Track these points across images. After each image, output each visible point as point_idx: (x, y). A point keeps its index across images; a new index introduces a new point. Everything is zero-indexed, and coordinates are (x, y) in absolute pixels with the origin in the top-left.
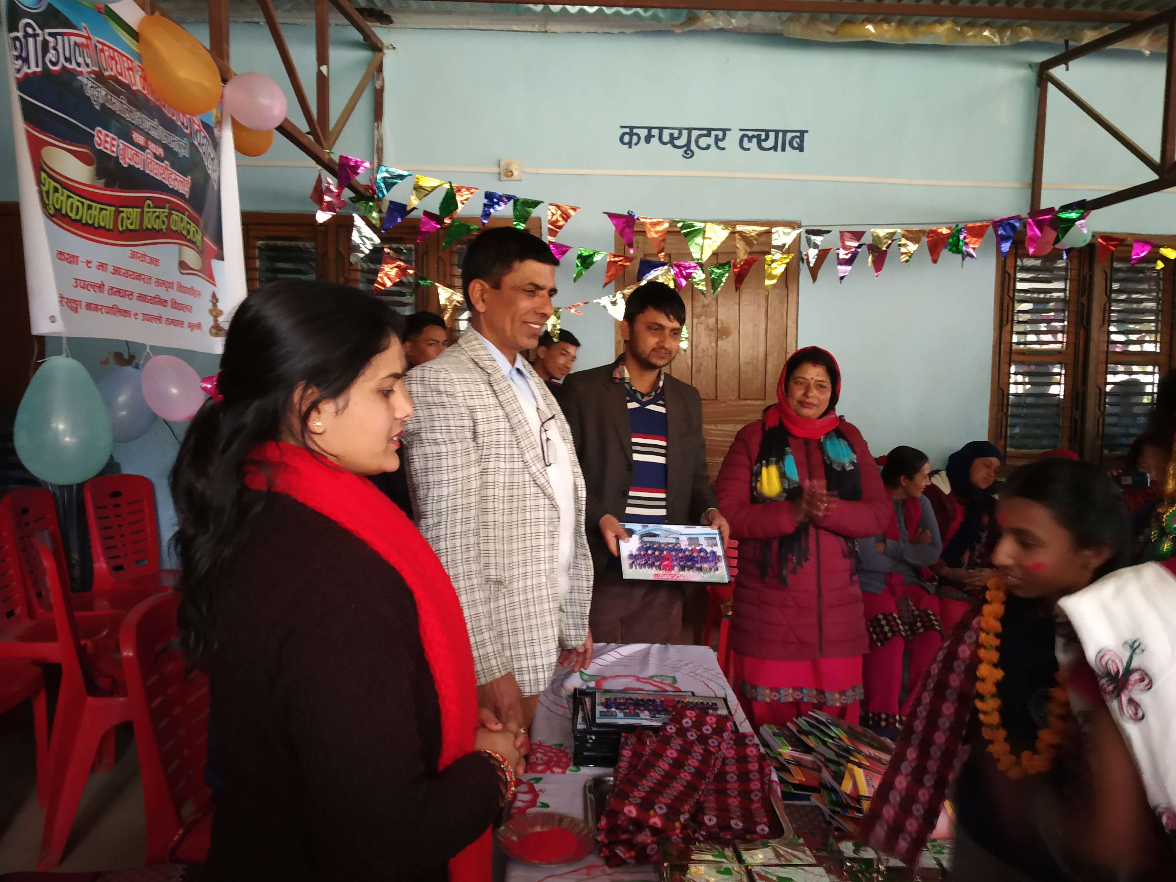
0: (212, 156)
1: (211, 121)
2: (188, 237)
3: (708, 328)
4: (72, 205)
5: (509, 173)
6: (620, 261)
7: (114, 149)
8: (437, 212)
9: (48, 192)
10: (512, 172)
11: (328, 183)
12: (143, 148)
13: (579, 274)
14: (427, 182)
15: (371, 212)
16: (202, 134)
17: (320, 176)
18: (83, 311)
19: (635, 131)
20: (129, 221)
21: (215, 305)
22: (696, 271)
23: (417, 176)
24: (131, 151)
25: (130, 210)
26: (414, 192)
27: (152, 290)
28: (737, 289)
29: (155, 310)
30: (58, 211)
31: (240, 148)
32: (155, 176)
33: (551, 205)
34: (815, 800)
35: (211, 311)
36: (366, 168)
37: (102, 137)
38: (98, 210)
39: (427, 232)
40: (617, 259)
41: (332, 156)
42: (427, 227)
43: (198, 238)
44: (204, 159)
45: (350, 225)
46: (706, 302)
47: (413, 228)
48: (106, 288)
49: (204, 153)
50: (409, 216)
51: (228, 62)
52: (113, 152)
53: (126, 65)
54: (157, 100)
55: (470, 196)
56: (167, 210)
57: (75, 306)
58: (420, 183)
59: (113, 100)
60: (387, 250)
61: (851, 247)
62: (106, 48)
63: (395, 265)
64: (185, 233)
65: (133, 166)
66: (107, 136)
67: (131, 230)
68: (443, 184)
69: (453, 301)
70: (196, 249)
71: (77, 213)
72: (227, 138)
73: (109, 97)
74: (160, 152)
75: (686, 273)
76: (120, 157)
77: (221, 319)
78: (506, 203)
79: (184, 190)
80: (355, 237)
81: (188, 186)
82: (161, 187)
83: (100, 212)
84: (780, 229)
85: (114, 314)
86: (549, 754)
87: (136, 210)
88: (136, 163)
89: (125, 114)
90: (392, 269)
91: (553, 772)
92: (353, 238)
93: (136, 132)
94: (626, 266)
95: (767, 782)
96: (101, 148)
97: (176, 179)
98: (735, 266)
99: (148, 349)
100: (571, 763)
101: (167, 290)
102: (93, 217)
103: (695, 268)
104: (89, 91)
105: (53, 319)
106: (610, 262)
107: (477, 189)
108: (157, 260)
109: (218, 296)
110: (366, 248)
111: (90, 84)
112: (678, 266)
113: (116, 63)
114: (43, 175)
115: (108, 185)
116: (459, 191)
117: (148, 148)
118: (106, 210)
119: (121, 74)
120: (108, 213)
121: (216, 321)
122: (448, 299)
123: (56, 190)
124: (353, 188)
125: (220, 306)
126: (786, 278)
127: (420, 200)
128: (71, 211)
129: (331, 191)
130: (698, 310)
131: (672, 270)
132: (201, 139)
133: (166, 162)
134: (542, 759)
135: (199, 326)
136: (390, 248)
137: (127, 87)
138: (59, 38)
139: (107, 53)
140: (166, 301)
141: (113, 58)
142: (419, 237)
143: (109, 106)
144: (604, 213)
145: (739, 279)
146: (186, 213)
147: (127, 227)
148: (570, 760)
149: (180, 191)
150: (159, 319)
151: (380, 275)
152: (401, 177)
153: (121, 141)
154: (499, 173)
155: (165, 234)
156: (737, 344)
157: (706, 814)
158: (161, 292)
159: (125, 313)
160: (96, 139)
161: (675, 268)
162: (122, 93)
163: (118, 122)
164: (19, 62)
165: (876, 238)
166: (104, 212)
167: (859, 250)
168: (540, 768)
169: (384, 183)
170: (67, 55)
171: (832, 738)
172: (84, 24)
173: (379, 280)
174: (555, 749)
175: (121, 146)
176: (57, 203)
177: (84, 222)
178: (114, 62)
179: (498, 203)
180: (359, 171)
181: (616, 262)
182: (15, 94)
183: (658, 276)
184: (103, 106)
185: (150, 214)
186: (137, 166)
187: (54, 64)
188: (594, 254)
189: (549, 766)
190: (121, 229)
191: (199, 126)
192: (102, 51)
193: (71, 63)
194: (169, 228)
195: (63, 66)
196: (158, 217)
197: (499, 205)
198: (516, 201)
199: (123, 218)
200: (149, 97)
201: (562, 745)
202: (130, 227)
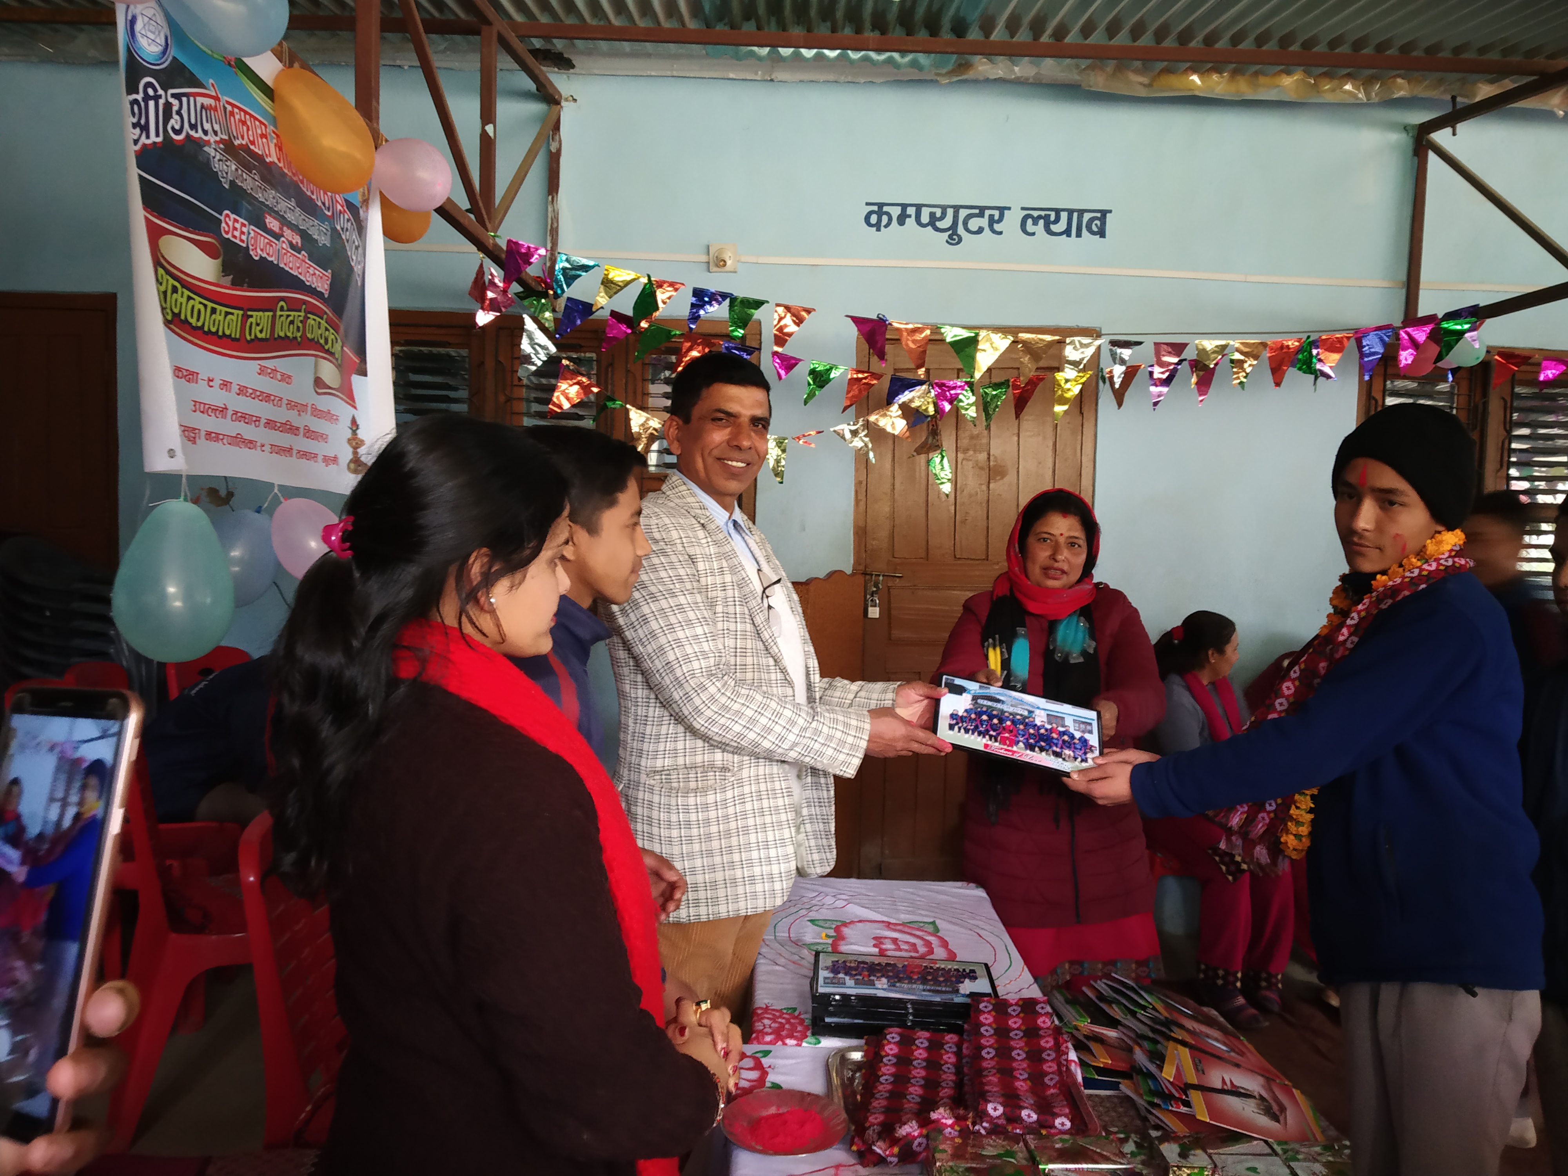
0: (357, 243)
1: (356, 199)
2: (326, 347)
3: (977, 466)
4: (193, 307)
5: (721, 263)
6: (865, 378)
7: (244, 237)
8: (630, 312)
9: (165, 293)
10: (725, 261)
11: (492, 274)
12: (277, 236)
13: (811, 395)
14: (619, 275)
15: (542, 311)
16: (346, 217)
17: (481, 266)
18: (202, 441)
19: (885, 209)
20: (259, 328)
21: (354, 432)
22: (964, 392)
23: (607, 267)
24: (263, 240)
25: (261, 313)
26: (602, 287)
27: (282, 415)
28: (1017, 416)
29: (284, 439)
30: (176, 316)
31: (389, 233)
32: (290, 271)
33: (778, 305)
34: (1126, 1088)
35: (349, 440)
36: (539, 255)
37: (231, 223)
38: (223, 313)
39: (615, 338)
40: (860, 376)
41: (497, 240)
42: (615, 332)
43: (337, 348)
44: (348, 248)
45: (520, 328)
46: (976, 431)
47: (596, 332)
48: (230, 413)
49: (348, 241)
50: (591, 317)
51: (378, 124)
52: (242, 241)
53: (259, 132)
54: (294, 174)
55: (674, 293)
56: (302, 314)
57: (193, 435)
58: (610, 277)
59: (244, 175)
60: (565, 362)
61: (1171, 364)
62: (236, 110)
63: (575, 381)
64: (322, 341)
65: (265, 258)
66: (236, 221)
67: (262, 340)
68: (639, 278)
69: (649, 428)
70: (334, 360)
71: (198, 320)
72: (374, 219)
73: (240, 172)
74: (297, 240)
75: (951, 395)
76: (251, 247)
77: (362, 451)
78: (720, 303)
79: (323, 287)
80: (525, 346)
81: (328, 283)
82: (297, 284)
83: (226, 316)
84: (1076, 339)
85: (237, 445)
86: (780, 1020)
87: (267, 314)
88: (268, 254)
89: (257, 194)
90: (571, 386)
91: (784, 1044)
92: (522, 347)
93: (270, 215)
94: (873, 385)
95: (1065, 1063)
96: (229, 236)
97: (314, 274)
98: (1015, 387)
99: (276, 490)
100: (809, 1033)
101: (299, 415)
102: (217, 323)
103: (962, 387)
104: (217, 166)
105: (171, 453)
106: (851, 379)
107: (683, 284)
108: (289, 377)
109: (358, 422)
110: (539, 360)
111: (218, 157)
112: (941, 386)
113: (248, 130)
114: (161, 271)
115: (235, 284)
116: (660, 285)
117: (283, 236)
118: (232, 314)
119: (253, 143)
120: (234, 318)
121: (355, 453)
122: (643, 425)
123: (175, 290)
124: (521, 282)
125: (361, 434)
126: (1081, 402)
127: (610, 297)
128: (192, 316)
129: (495, 285)
130: (964, 442)
131: (932, 391)
132: (344, 222)
133: (303, 252)
134: (770, 1027)
135: (335, 460)
136: (568, 358)
137: (259, 158)
138: (184, 99)
139: (237, 117)
140: (298, 429)
141: (244, 123)
142: (604, 345)
143: (240, 184)
144: (847, 316)
145: (1020, 404)
146: (325, 316)
147: (256, 336)
148: (807, 1028)
149: (318, 289)
150: (288, 451)
151: (556, 394)
152: (586, 268)
153: (252, 227)
154: (708, 263)
155: (299, 343)
156: (1015, 488)
157: (990, 1102)
158: (292, 417)
159: (250, 444)
160: (223, 225)
161: (937, 388)
162: (255, 167)
163: (250, 204)
164: (137, 131)
165: (1202, 352)
166: (230, 317)
167: (1179, 367)
168: (768, 1038)
169: (564, 275)
170: (193, 121)
171: (1144, 1008)
172: (211, 81)
173: (555, 399)
174: (786, 1014)
175: (252, 234)
176: (176, 305)
177: (206, 329)
178: (245, 128)
179: (710, 303)
180: (532, 260)
181: (860, 379)
182: (134, 173)
183: (914, 398)
184: (232, 183)
185: (282, 318)
186: (270, 259)
187: (178, 132)
188: (831, 368)
189: (779, 1036)
190: (248, 338)
191: (342, 207)
192: (232, 114)
193: (197, 132)
194: (304, 336)
195: (188, 135)
196: (292, 322)
197: (711, 305)
198: (733, 300)
199: (251, 323)
200: (286, 171)
201: (795, 1009)
202: (260, 336)
